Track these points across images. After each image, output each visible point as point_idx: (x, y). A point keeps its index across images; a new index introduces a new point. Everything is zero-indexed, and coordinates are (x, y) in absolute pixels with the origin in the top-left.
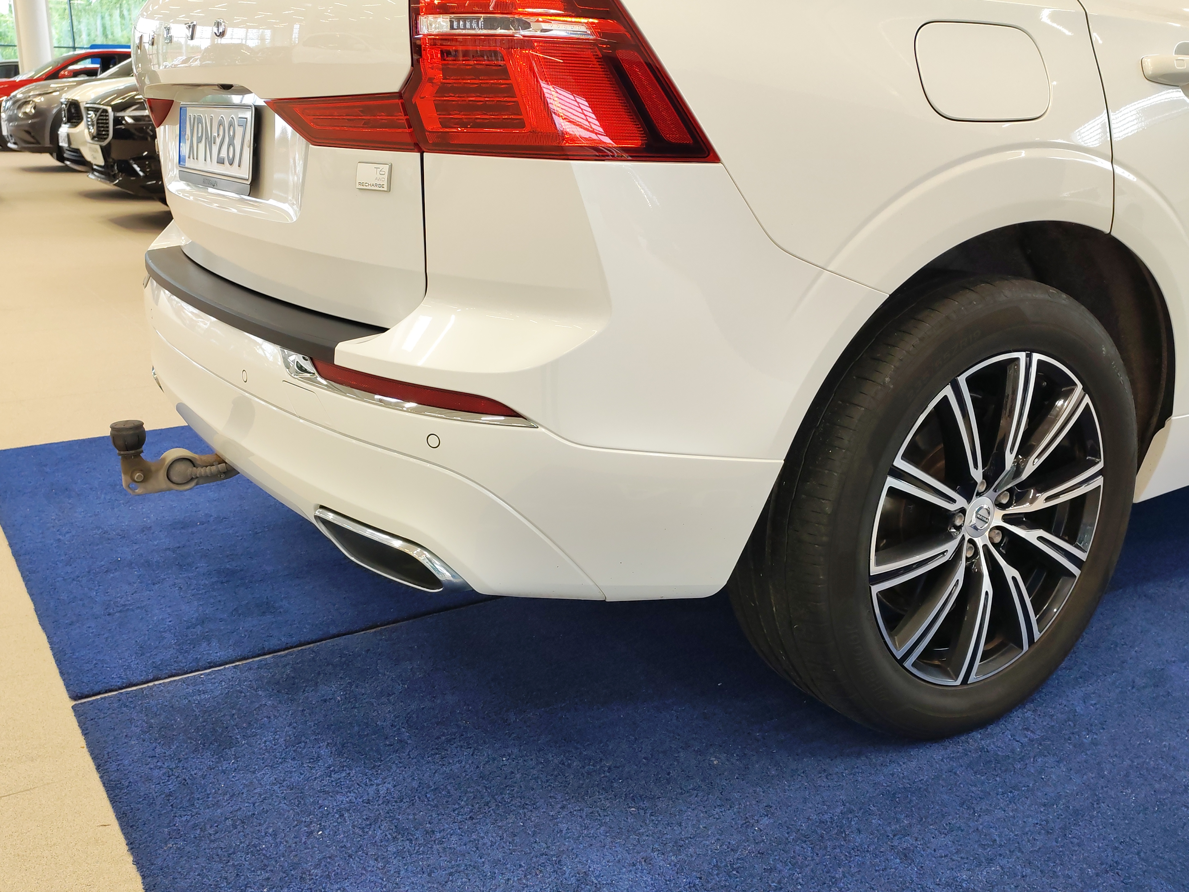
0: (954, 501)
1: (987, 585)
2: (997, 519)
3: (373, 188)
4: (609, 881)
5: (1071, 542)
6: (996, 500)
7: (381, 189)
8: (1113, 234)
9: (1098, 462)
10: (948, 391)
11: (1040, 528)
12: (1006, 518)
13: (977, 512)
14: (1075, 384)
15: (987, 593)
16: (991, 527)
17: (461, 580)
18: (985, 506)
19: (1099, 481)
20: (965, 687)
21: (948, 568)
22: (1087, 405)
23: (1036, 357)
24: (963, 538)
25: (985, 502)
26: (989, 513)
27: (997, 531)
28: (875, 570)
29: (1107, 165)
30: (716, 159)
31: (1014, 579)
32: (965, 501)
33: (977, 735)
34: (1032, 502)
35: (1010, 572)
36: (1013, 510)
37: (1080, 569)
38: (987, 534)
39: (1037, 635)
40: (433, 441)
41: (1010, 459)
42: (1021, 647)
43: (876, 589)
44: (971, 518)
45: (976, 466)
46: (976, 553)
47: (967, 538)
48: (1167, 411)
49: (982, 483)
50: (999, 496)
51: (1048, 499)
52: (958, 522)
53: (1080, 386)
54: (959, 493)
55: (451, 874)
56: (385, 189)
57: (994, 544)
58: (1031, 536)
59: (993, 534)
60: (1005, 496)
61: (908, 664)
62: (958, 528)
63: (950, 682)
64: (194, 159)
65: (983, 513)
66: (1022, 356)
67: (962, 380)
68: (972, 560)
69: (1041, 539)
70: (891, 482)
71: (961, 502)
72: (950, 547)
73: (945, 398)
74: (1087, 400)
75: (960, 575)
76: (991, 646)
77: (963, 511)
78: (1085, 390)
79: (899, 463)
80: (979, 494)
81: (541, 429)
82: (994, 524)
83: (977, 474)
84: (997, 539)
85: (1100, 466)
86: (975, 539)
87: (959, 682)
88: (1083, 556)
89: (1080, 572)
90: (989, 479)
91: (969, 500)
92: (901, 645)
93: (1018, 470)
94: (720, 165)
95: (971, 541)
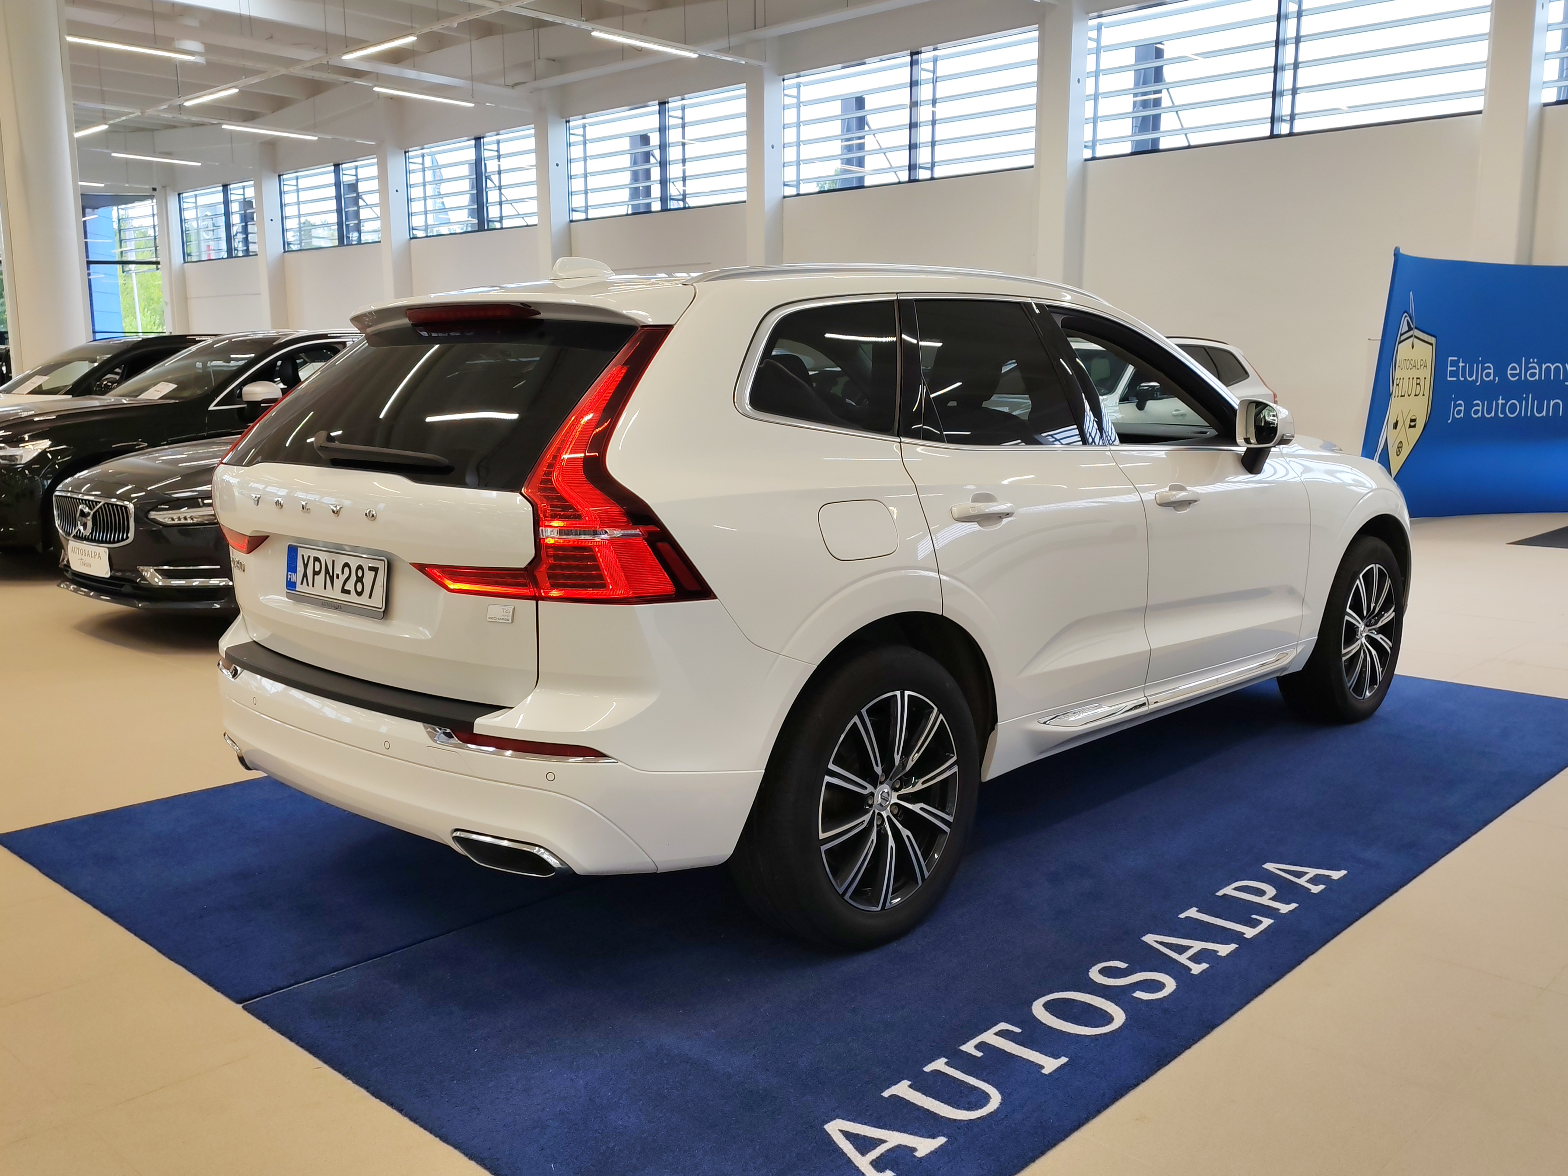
0: (866, 788)
1: (891, 842)
2: (894, 800)
3: (500, 621)
4: (676, 1046)
5: (943, 811)
6: (892, 786)
7: (507, 622)
8: (944, 615)
9: (953, 757)
10: (856, 719)
11: (921, 802)
12: (899, 797)
13: (881, 795)
14: (933, 708)
15: (892, 847)
16: (891, 803)
17: (566, 866)
18: (886, 791)
19: (955, 769)
20: (884, 912)
21: (867, 832)
22: (942, 720)
23: (907, 693)
24: (874, 812)
25: (886, 788)
26: (889, 795)
27: (895, 806)
28: (822, 836)
29: (935, 575)
30: (715, 597)
31: (908, 836)
32: (873, 787)
33: (894, 944)
34: (914, 785)
35: (905, 833)
36: (903, 791)
37: (949, 828)
38: (888, 808)
39: (927, 874)
40: (551, 777)
41: (897, 758)
42: (918, 883)
43: (824, 848)
44: (878, 799)
45: (877, 765)
46: (883, 821)
47: (877, 812)
48: (995, 720)
49: (882, 775)
50: (894, 783)
51: (923, 783)
52: (870, 802)
53: (936, 709)
54: (869, 783)
55: (574, 1058)
56: (510, 622)
57: (894, 815)
58: (916, 808)
59: (892, 808)
60: (897, 783)
61: (847, 897)
62: (871, 806)
63: (875, 909)
64: (308, 585)
65: (885, 795)
66: (898, 693)
67: (864, 711)
68: (881, 826)
69: (922, 809)
70: (827, 779)
71: (870, 788)
72: (867, 818)
73: (855, 723)
74: (941, 717)
75: (874, 836)
76: (897, 885)
77: (872, 794)
78: (940, 711)
79: (831, 766)
80: (881, 783)
81: (620, 763)
82: (892, 802)
83: (878, 770)
84: (896, 812)
85: (955, 758)
86: (882, 813)
87: (879, 908)
88: (950, 819)
89: (949, 830)
90: (886, 771)
91: (875, 788)
92: (841, 886)
93: (903, 765)
94: (717, 600)
95: (879, 814)
